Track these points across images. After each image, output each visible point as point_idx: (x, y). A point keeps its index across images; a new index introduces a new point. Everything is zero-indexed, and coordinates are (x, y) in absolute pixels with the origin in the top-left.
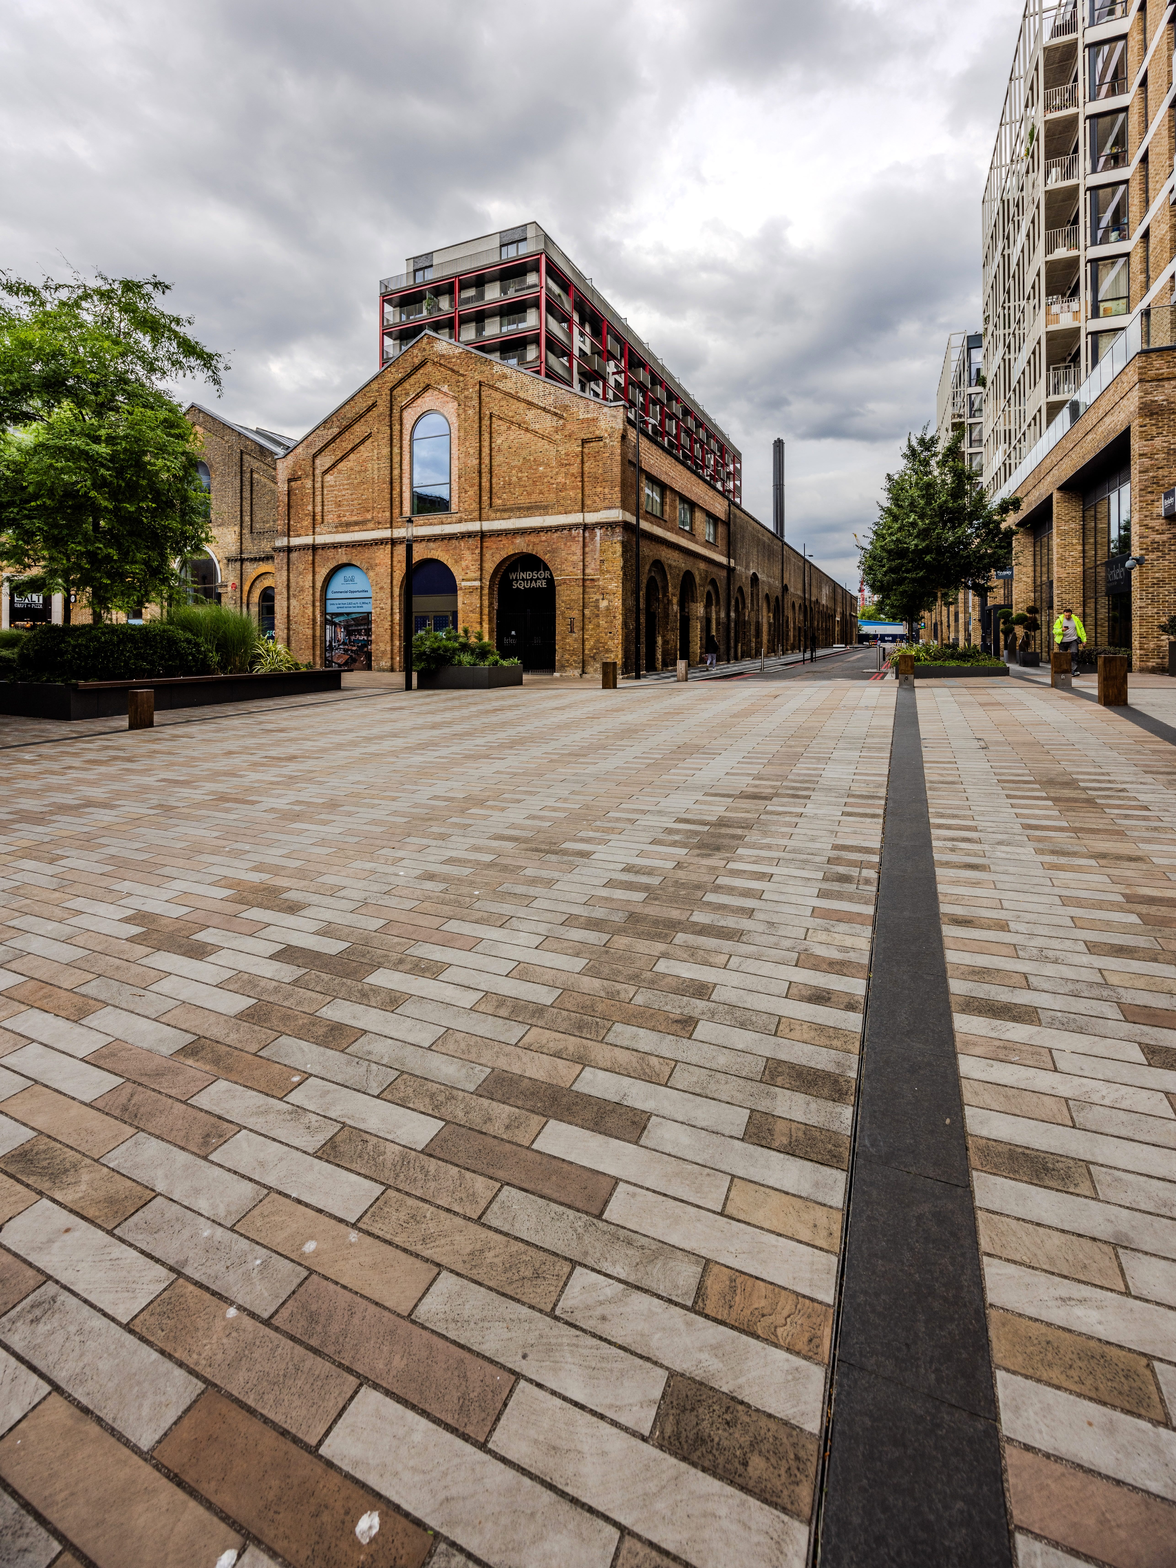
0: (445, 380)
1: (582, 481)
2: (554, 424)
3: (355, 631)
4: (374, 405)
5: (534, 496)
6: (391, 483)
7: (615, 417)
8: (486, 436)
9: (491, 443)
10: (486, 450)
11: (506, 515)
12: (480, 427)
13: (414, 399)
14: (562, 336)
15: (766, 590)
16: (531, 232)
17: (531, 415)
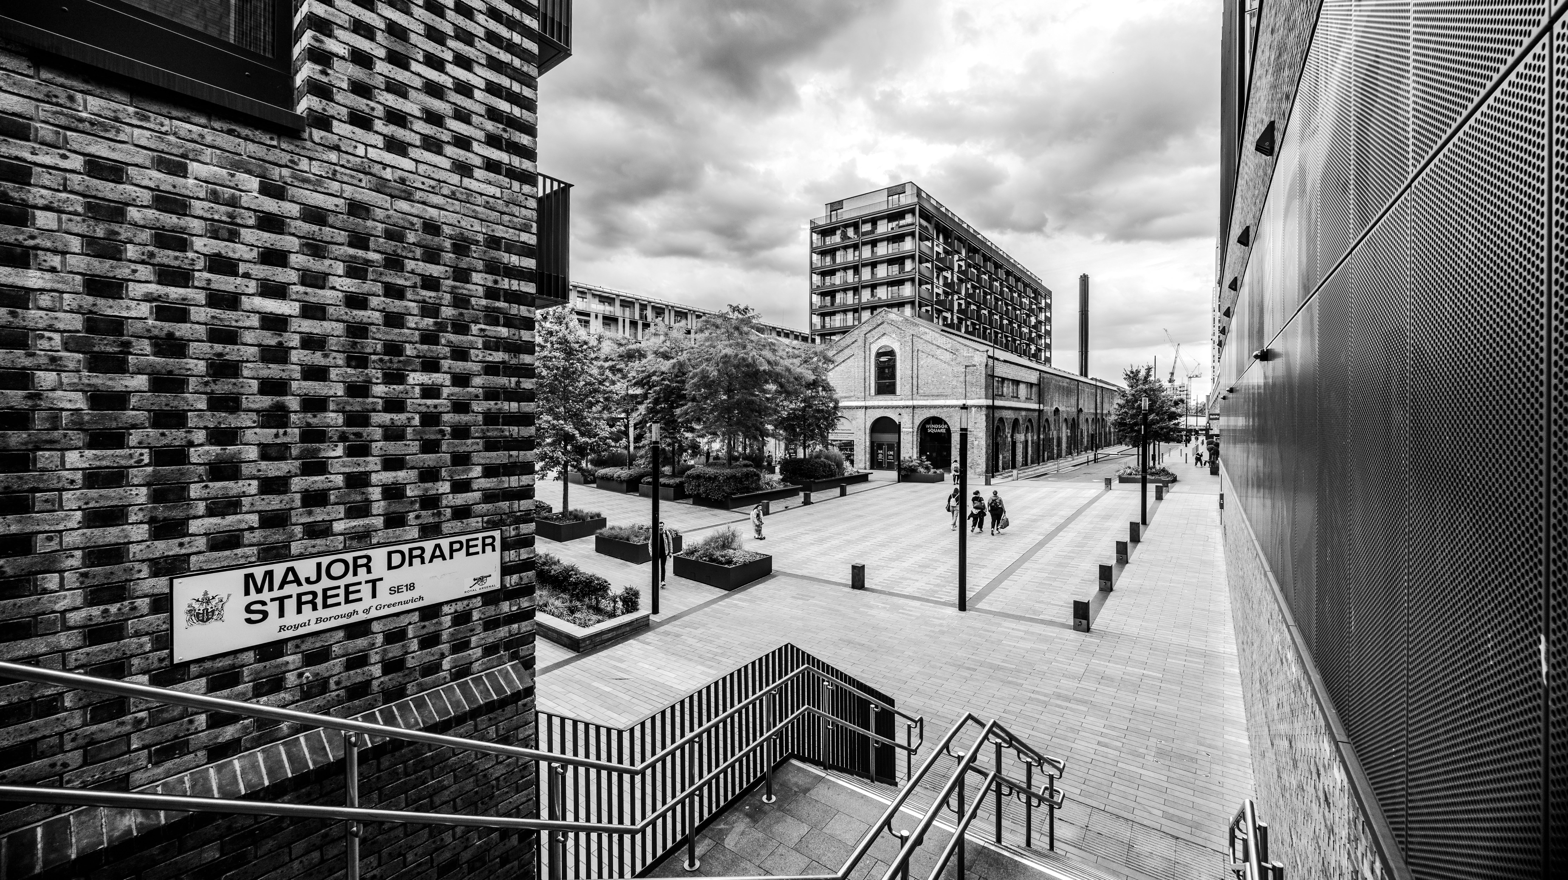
0: (894, 332)
1: (965, 385)
2: (951, 357)
4: (856, 341)
5: (940, 390)
6: (865, 379)
7: (982, 356)
8: (915, 360)
9: (918, 363)
10: (915, 367)
11: (926, 398)
12: (912, 356)
13: (877, 339)
14: (927, 251)
15: (1065, 416)
16: (908, 188)
17: (939, 351)
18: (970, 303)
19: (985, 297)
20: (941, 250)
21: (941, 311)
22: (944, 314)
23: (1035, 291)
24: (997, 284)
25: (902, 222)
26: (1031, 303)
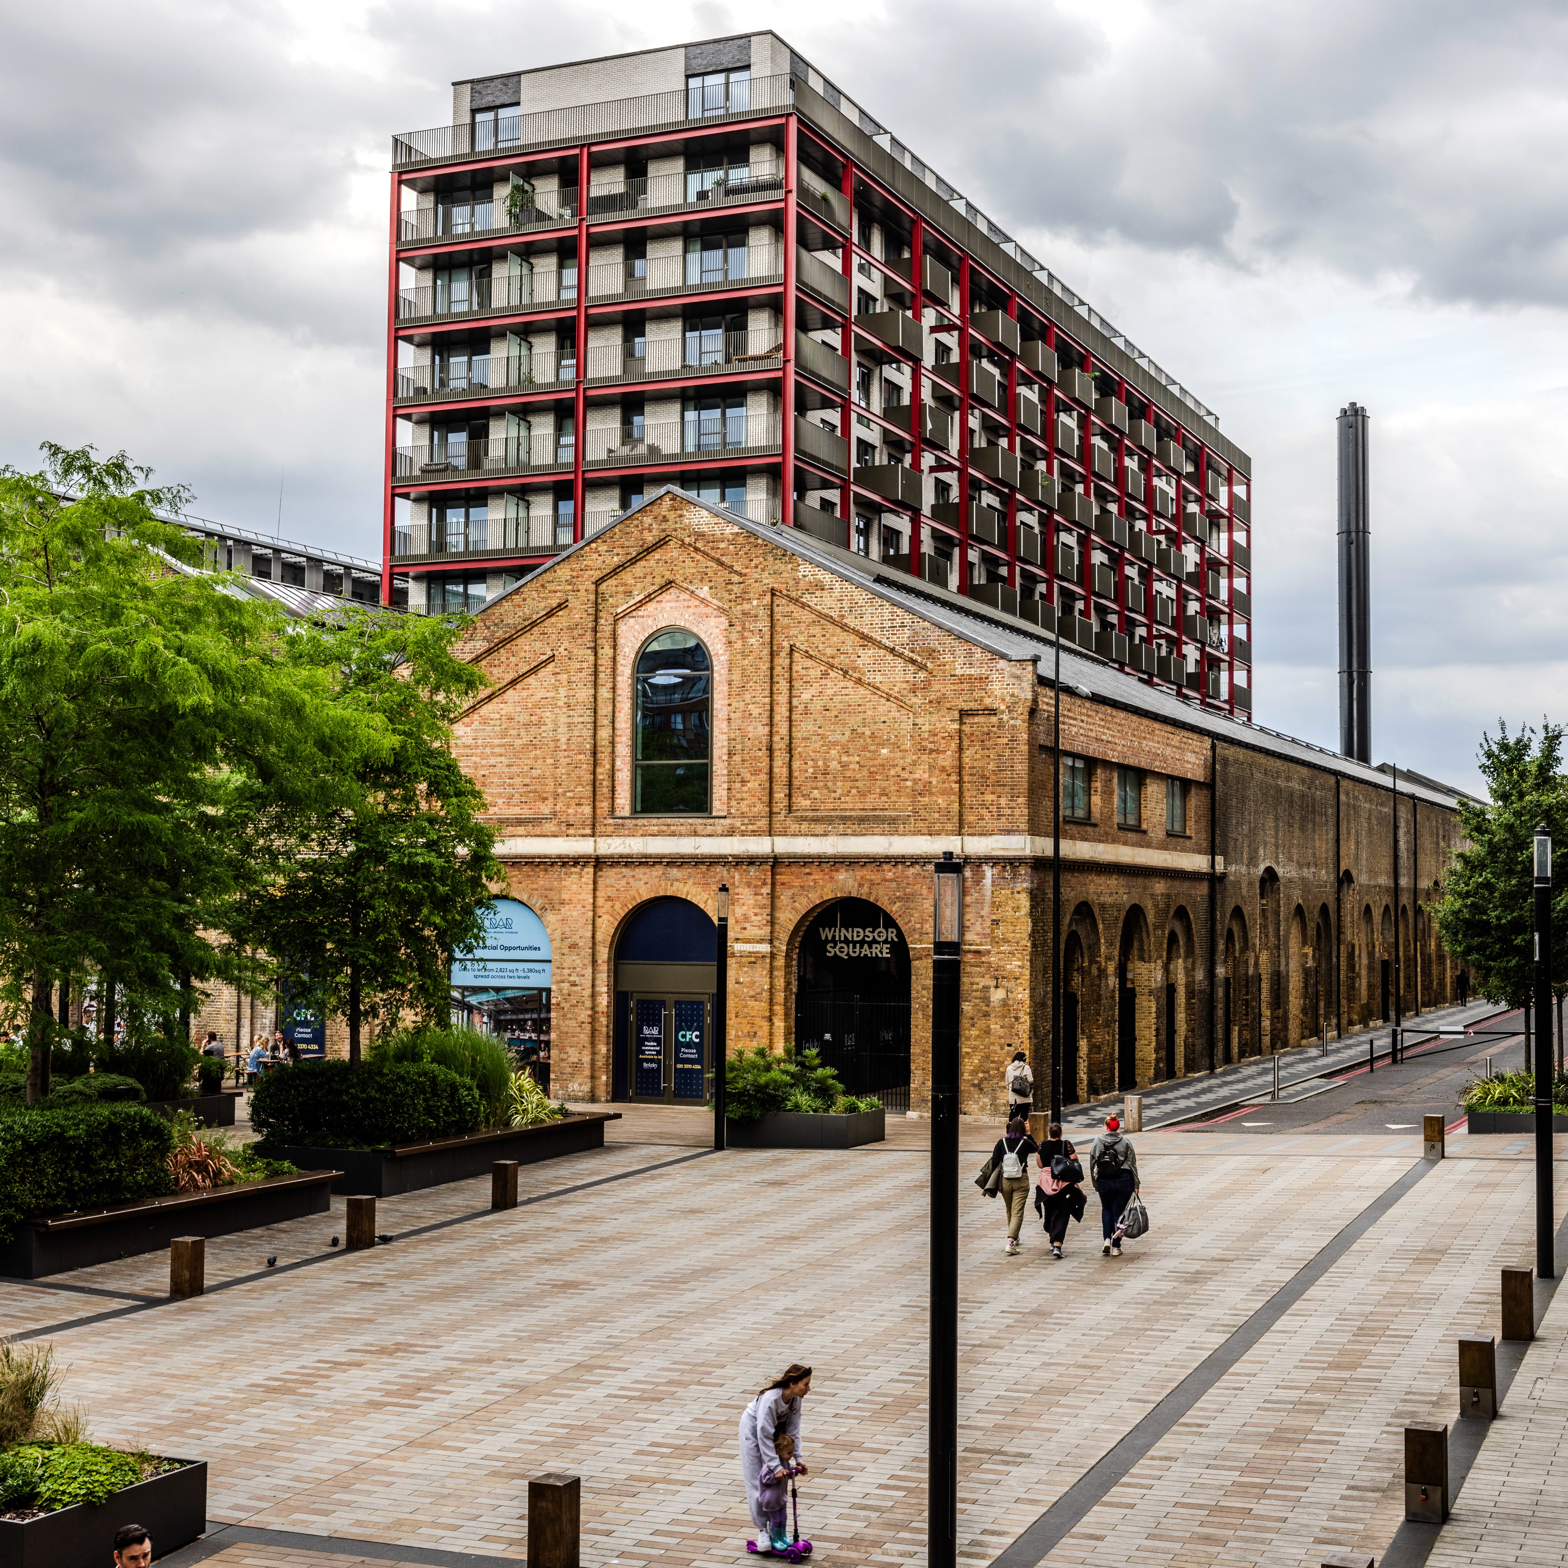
0: (704, 577)
1: (960, 782)
2: (910, 677)
3: (511, 1022)
4: (562, 606)
5: (870, 798)
6: (595, 753)
7: (1018, 677)
8: (782, 685)
9: (791, 697)
10: (781, 711)
11: (819, 828)
12: (772, 669)
13: (641, 603)
14: (826, 287)
15: (1297, 897)
16: (759, 53)
17: (867, 657)
18: (977, 485)
19: (1028, 467)
20: (875, 288)
21: (878, 509)
22: (890, 520)
23: (1197, 456)
24: (1068, 421)
25: (738, 175)
26: (1183, 495)
